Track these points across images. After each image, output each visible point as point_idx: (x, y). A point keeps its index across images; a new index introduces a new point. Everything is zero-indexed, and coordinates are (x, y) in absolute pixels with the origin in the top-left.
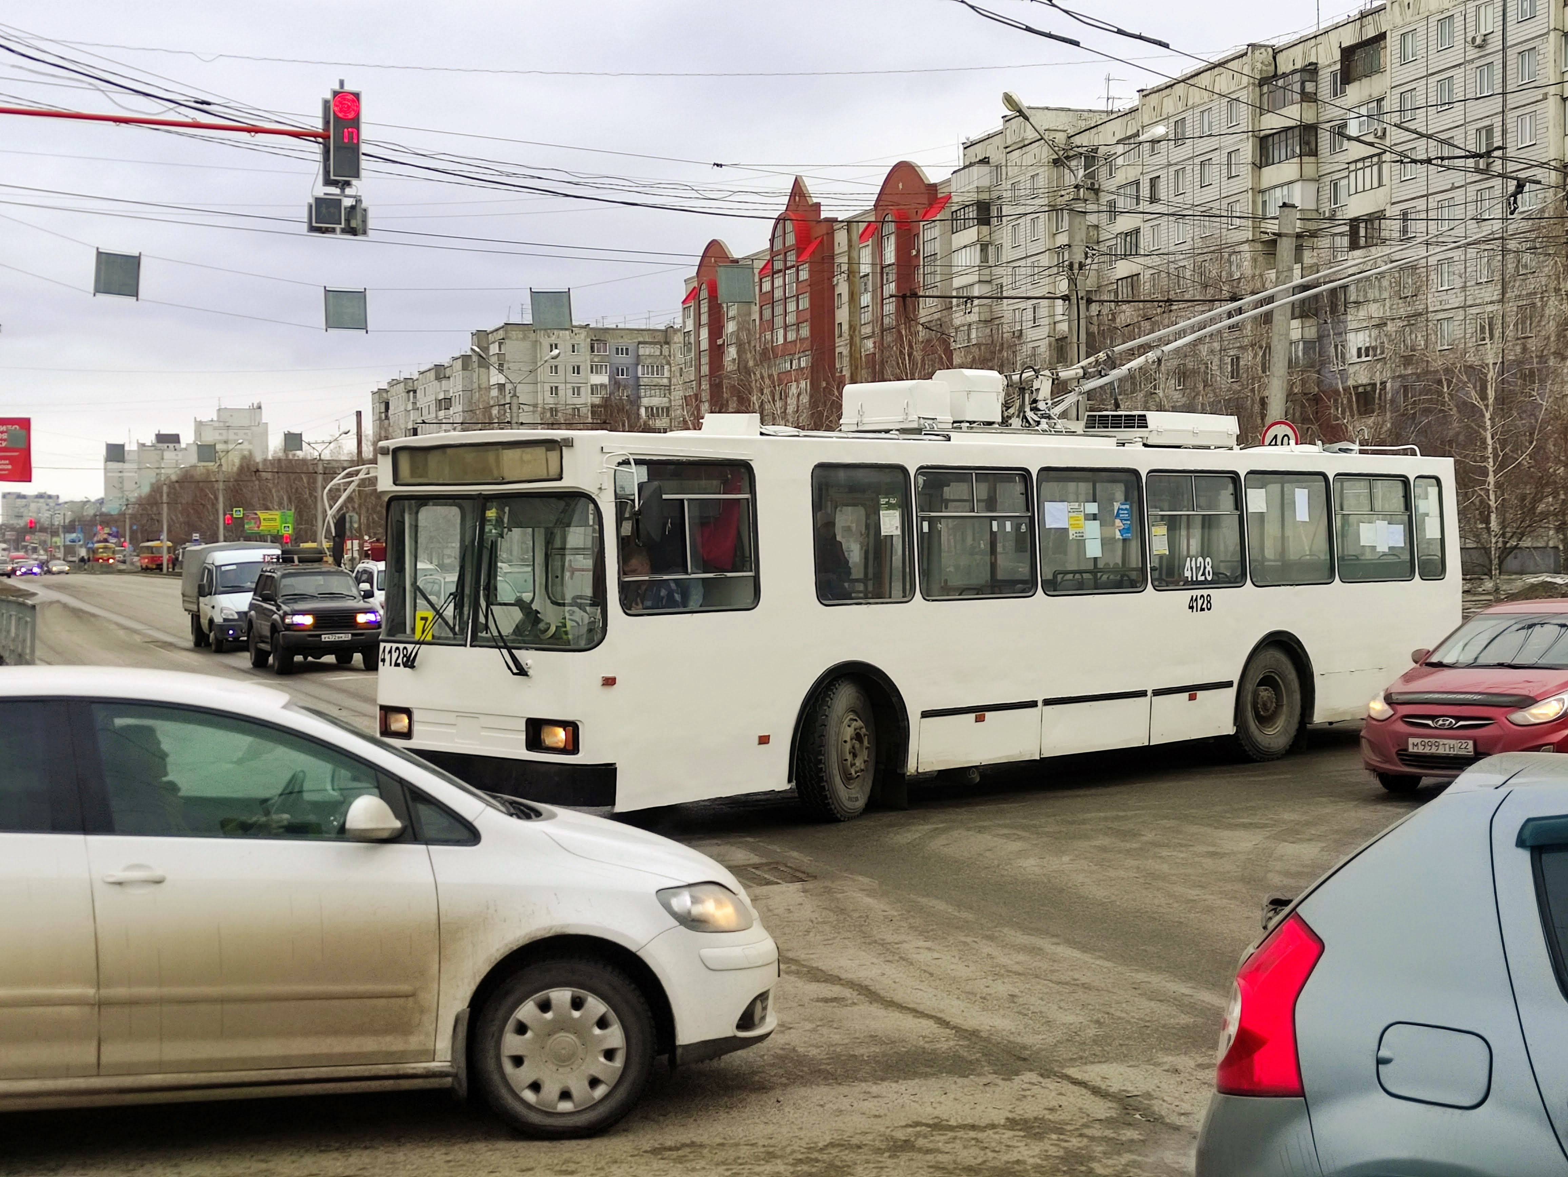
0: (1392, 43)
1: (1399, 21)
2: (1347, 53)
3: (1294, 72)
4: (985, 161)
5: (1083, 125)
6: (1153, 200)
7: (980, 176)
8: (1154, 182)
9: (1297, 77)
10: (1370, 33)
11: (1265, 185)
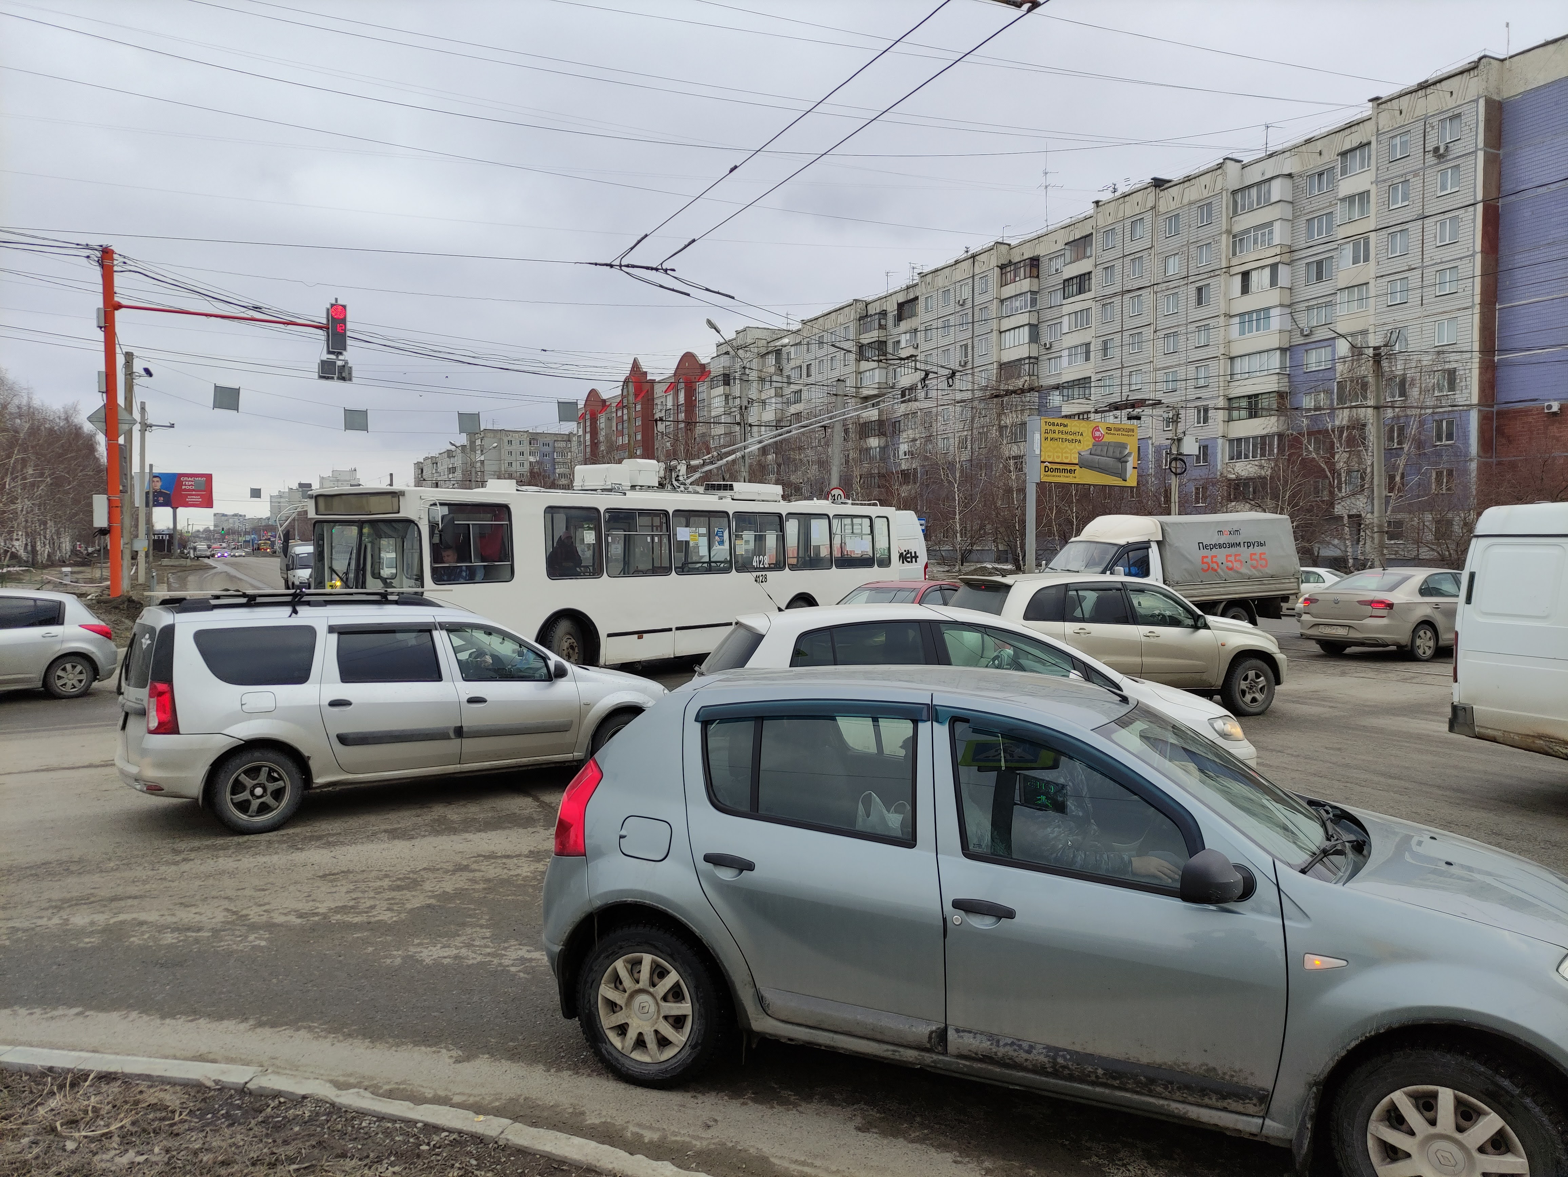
0: (921, 302)
1: (924, 291)
2: (901, 306)
3: (876, 314)
4: (727, 353)
5: (775, 337)
6: (808, 375)
7: (725, 361)
8: (808, 366)
9: (877, 316)
10: (912, 296)
11: (861, 370)
